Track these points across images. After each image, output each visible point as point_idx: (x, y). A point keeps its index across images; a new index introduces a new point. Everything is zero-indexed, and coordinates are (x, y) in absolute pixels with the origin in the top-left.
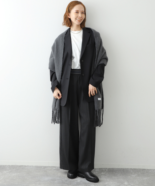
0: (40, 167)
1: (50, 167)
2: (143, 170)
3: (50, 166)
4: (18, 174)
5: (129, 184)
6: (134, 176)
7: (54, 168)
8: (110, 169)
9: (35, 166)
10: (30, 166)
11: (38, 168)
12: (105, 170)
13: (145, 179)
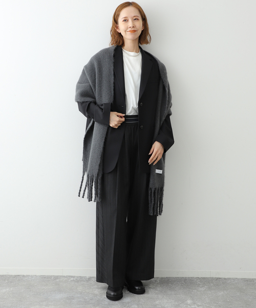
0: (49, 277)
1: (64, 277)
2: (218, 279)
3: (65, 275)
4: (11, 289)
5: (194, 303)
6: (202, 289)
7: (72, 279)
8: (164, 278)
9: (40, 276)
10: (32, 276)
11: (45, 279)
12: (156, 281)
13: (221, 293)
